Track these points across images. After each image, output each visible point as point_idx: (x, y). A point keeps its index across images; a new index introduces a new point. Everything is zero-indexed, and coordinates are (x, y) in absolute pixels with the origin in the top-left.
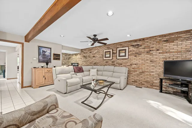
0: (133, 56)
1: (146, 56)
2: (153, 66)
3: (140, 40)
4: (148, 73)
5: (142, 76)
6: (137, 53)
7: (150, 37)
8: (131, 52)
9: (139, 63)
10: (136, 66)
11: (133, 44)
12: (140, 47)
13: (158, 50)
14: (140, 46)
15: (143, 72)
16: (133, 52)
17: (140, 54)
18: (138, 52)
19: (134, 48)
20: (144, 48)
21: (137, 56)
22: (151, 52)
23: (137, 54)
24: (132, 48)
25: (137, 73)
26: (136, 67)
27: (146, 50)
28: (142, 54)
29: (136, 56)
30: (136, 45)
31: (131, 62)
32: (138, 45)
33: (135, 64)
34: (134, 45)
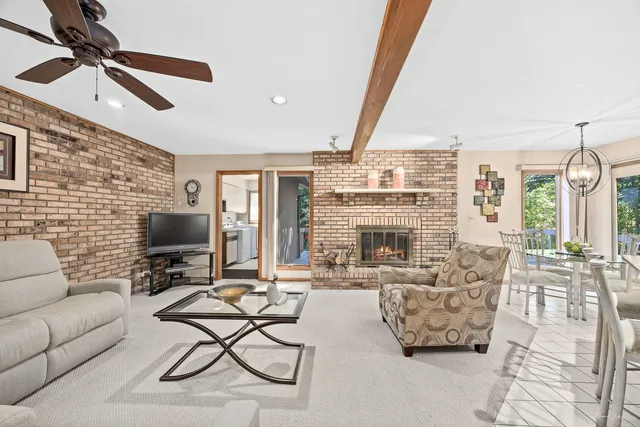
0: (52, 184)
1: (100, 190)
2: (118, 227)
3: (82, 124)
4: (105, 253)
5: (89, 267)
6: (71, 175)
7: (112, 132)
8: (42, 163)
9: (79, 217)
10: (65, 229)
11: (53, 127)
12: (82, 153)
13: (129, 180)
14: (83, 149)
15: (91, 253)
16: (54, 166)
17: (82, 183)
18: (72, 169)
19: (55, 146)
20: (95, 163)
21: (71, 187)
22: (115, 182)
23: (70, 179)
24: (42, 145)
25: (71, 259)
26: (66, 235)
27: (101, 169)
28: (89, 183)
29: (63, 186)
30: (64, 137)
31: (39, 210)
32: (74, 140)
33: (61, 223)
34: (56, 134)
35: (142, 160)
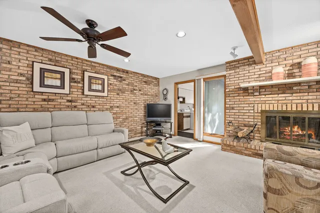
0: (115, 94)
1: (130, 95)
2: (136, 109)
3: (124, 71)
4: (132, 119)
5: (126, 123)
6: (120, 90)
7: (134, 72)
8: (112, 87)
9: (123, 105)
10: (119, 109)
11: (115, 74)
12: (124, 82)
13: (140, 90)
14: (124, 80)
15: (127, 118)
16: (115, 87)
17: (124, 92)
18: (121, 88)
19: (116, 81)
20: (128, 85)
21: (120, 94)
22: (135, 92)
24: (112, 80)
25: (120, 120)
26: (119, 111)
27: (130, 87)
28: (126, 93)
29: (118, 94)
30: (118, 77)
31: (112, 102)
32: (121, 77)
33: (118, 107)
34: (116, 76)
35: (145, 82)
